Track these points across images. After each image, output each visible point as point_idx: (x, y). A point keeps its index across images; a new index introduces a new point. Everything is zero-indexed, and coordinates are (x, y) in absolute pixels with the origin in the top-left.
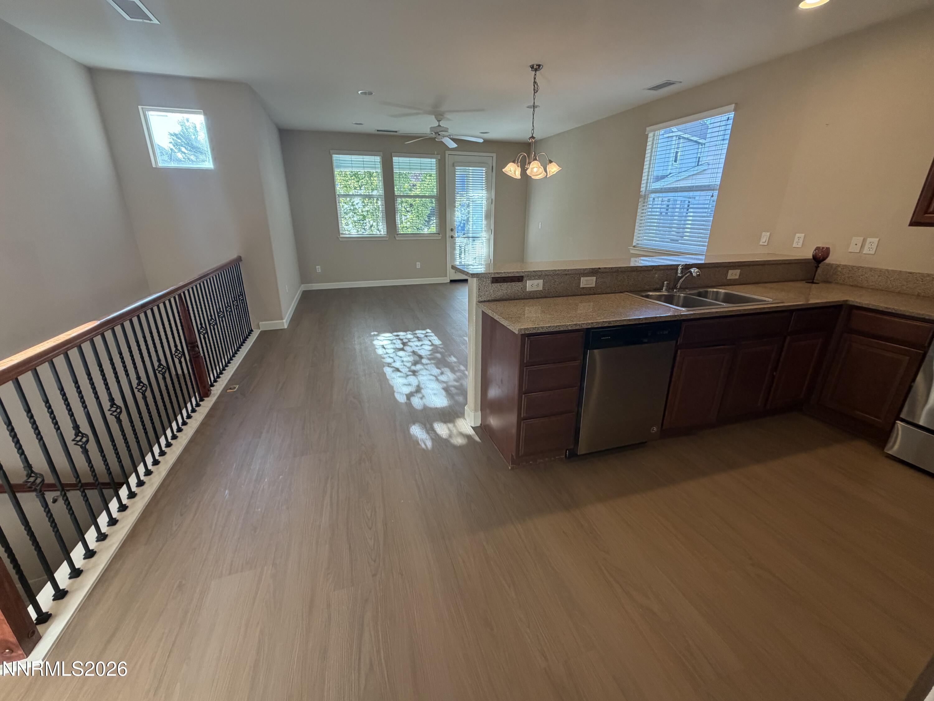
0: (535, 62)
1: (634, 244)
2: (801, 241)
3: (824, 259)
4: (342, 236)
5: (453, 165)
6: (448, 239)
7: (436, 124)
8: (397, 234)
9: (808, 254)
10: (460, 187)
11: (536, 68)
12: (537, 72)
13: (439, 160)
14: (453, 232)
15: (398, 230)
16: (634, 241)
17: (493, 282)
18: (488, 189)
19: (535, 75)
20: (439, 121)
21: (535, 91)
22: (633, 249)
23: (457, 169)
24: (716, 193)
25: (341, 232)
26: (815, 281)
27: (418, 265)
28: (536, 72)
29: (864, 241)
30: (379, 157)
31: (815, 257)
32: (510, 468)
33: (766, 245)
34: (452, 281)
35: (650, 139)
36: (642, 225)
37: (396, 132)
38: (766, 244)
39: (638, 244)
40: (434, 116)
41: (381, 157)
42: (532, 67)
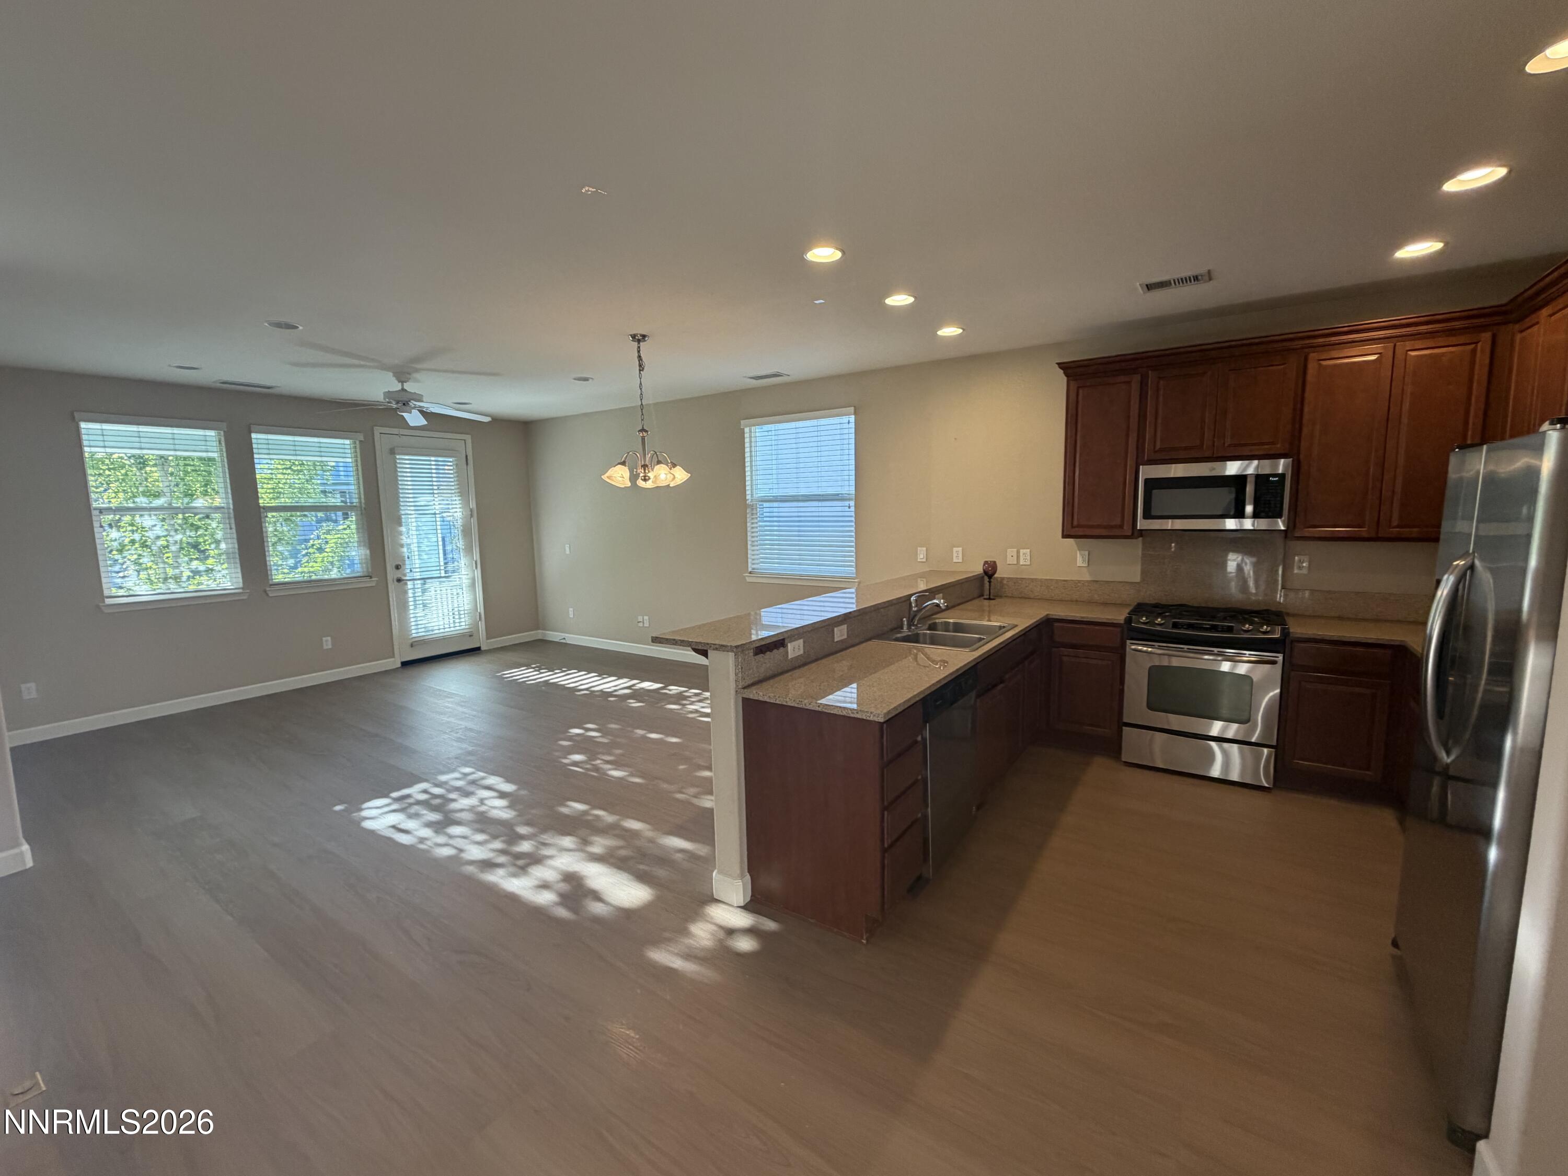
0: (640, 331)
1: (750, 570)
2: (960, 555)
3: (995, 572)
4: (108, 601)
5: (392, 452)
6: (392, 587)
7: (398, 387)
8: (271, 585)
9: (979, 569)
10: (408, 489)
11: (639, 339)
12: (641, 343)
13: (360, 441)
14: (401, 570)
15: (270, 577)
16: (750, 565)
17: (756, 654)
18: (463, 493)
19: (639, 347)
20: (402, 382)
21: (641, 367)
22: (749, 576)
23: (399, 459)
24: (852, 503)
25: (106, 593)
26: (991, 597)
27: (327, 642)
28: (639, 343)
29: (1018, 552)
30: (213, 431)
31: (985, 572)
32: (864, 941)
33: (925, 562)
34: (405, 664)
35: (747, 435)
36: (756, 543)
37: (269, 388)
38: (924, 560)
39: (753, 569)
40: (391, 374)
41: (222, 433)
42: (634, 336)
